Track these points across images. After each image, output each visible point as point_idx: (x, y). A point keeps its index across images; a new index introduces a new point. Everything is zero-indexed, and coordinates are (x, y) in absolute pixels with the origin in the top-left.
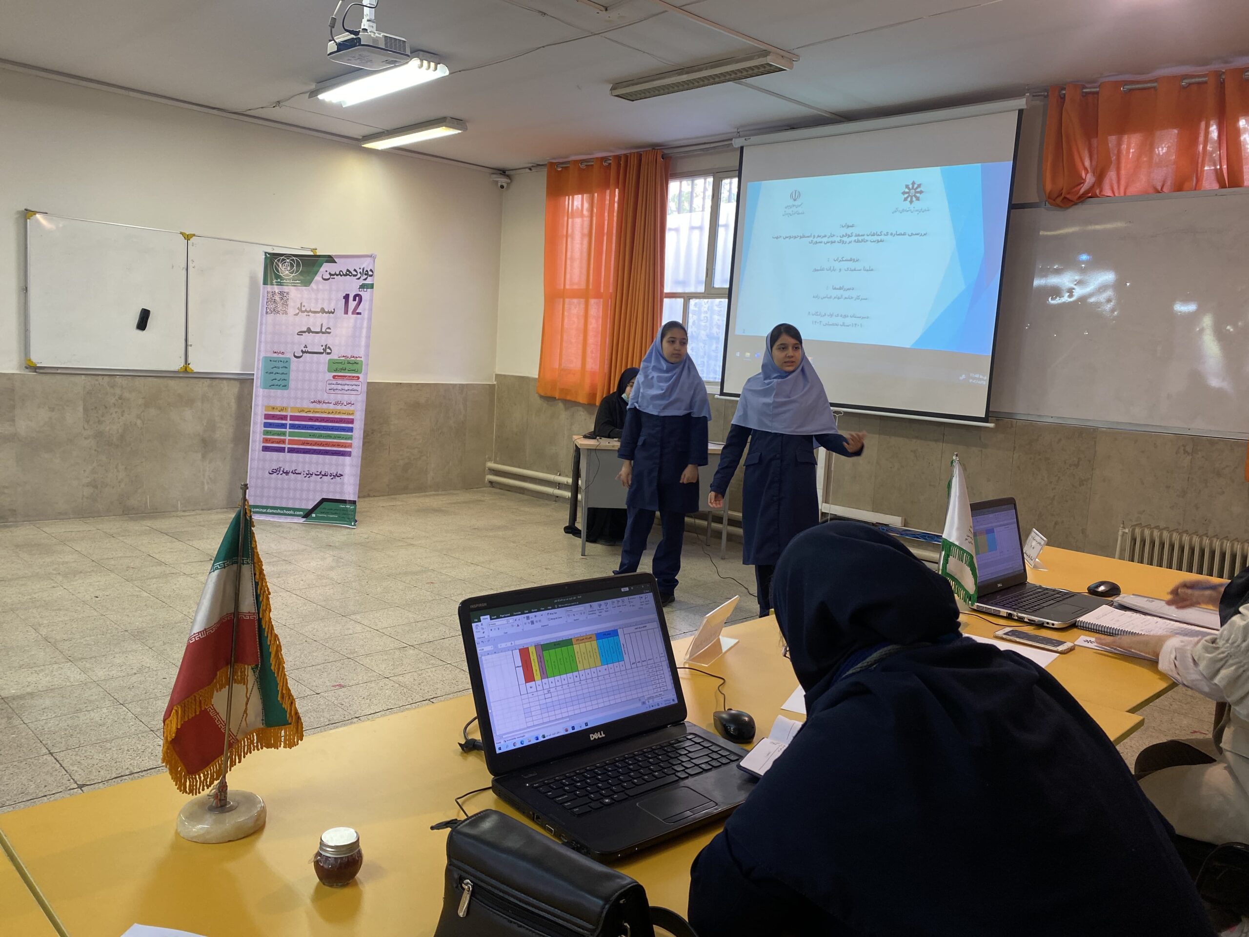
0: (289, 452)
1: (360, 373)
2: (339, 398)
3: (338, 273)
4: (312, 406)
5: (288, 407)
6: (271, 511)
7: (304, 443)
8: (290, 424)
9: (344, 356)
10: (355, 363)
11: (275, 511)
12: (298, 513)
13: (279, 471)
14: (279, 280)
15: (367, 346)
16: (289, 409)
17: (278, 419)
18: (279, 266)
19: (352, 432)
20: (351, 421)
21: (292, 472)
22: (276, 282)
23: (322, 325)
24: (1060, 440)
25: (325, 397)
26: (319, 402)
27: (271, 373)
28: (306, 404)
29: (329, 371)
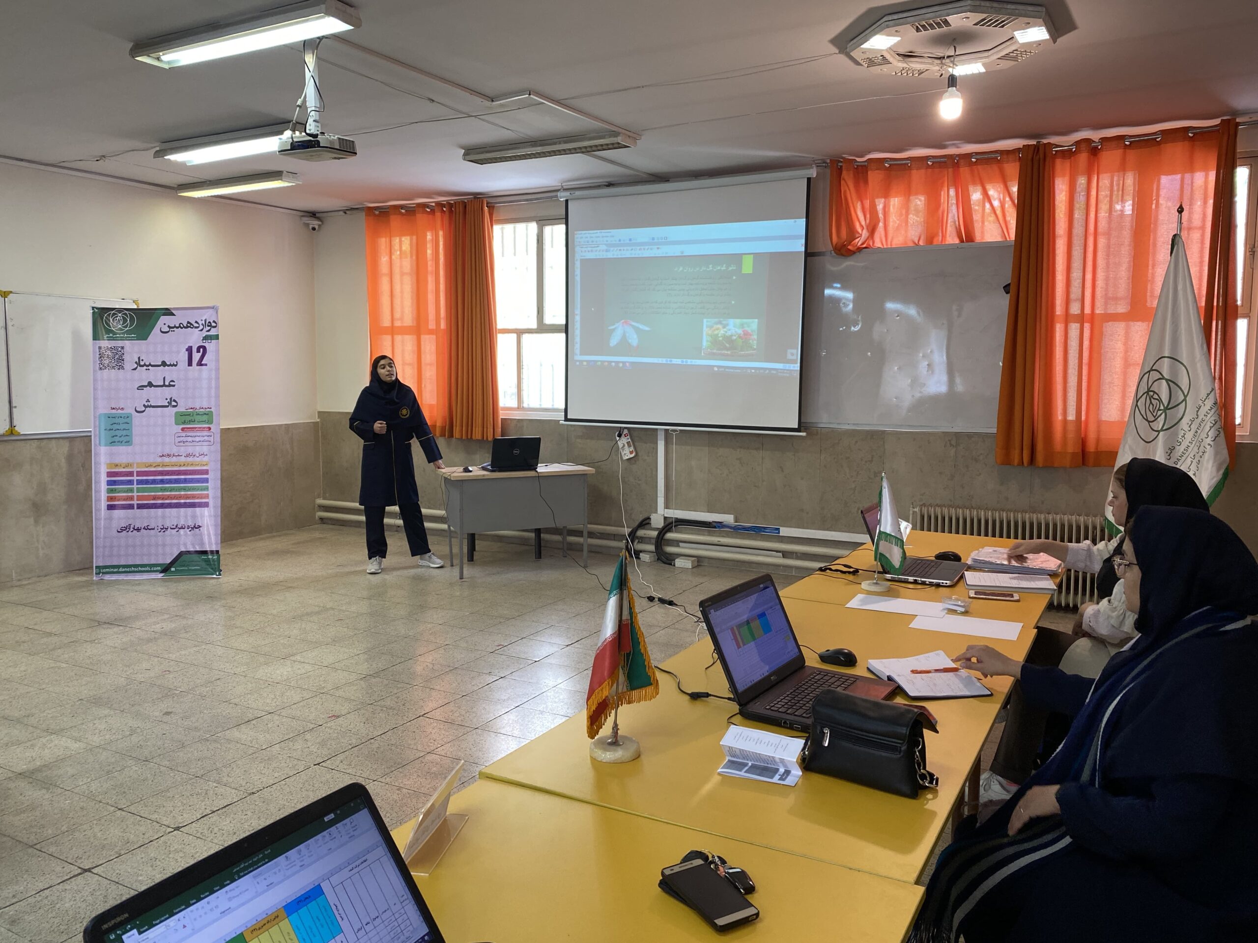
0: (138, 508)
1: (212, 423)
2: (190, 450)
3: (177, 325)
4: (159, 460)
5: (133, 463)
6: (123, 570)
7: (155, 498)
8: (137, 480)
9: (191, 408)
10: (205, 414)
11: (128, 570)
12: (155, 569)
13: (129, 529)
14: (111, 335)
15: (217, 397)
16: (135, 465)
17: (123, 476)
18: (110, 321)
19: (208, 482)
20: (206, 472)
21: (144, 528)
22: (107, 337)
23: (164, 378)
24: (856, 442)
25: (175, 450)
26: (168, 455)
27: (110, 430)
28: (154, 459)
29: (177, 424)
